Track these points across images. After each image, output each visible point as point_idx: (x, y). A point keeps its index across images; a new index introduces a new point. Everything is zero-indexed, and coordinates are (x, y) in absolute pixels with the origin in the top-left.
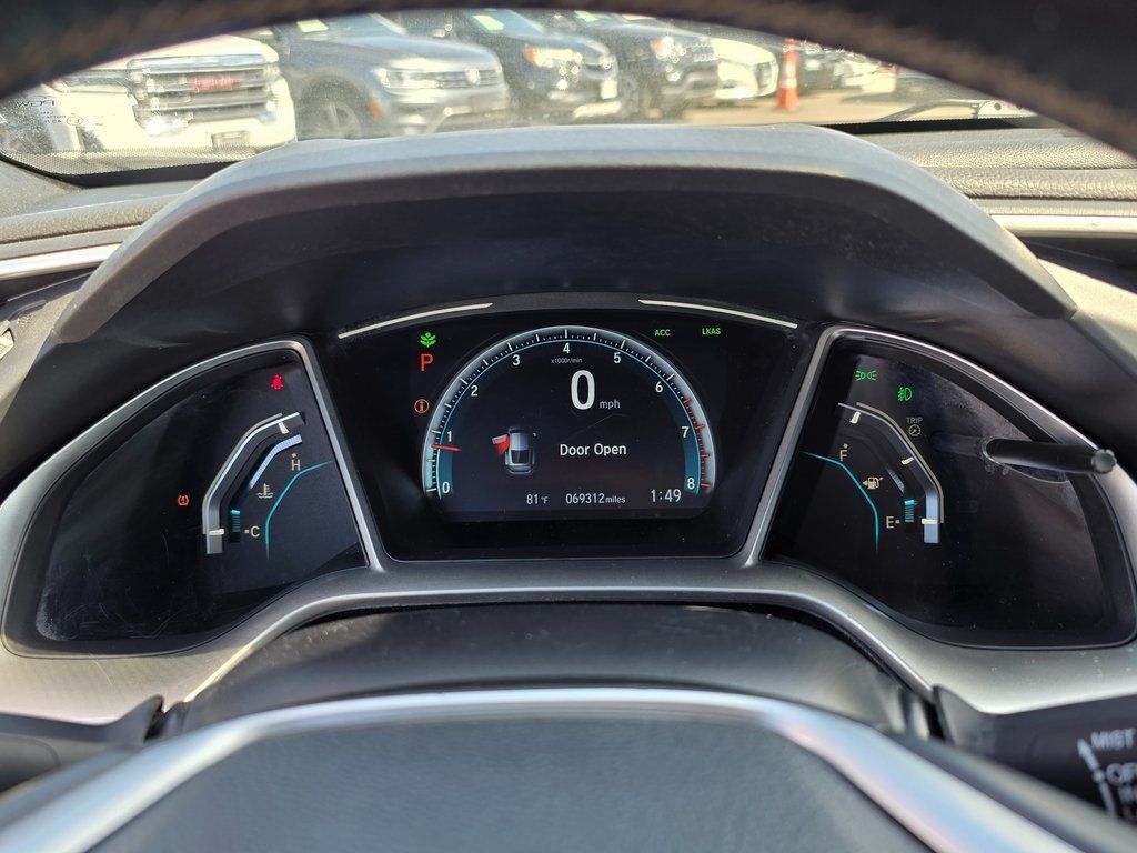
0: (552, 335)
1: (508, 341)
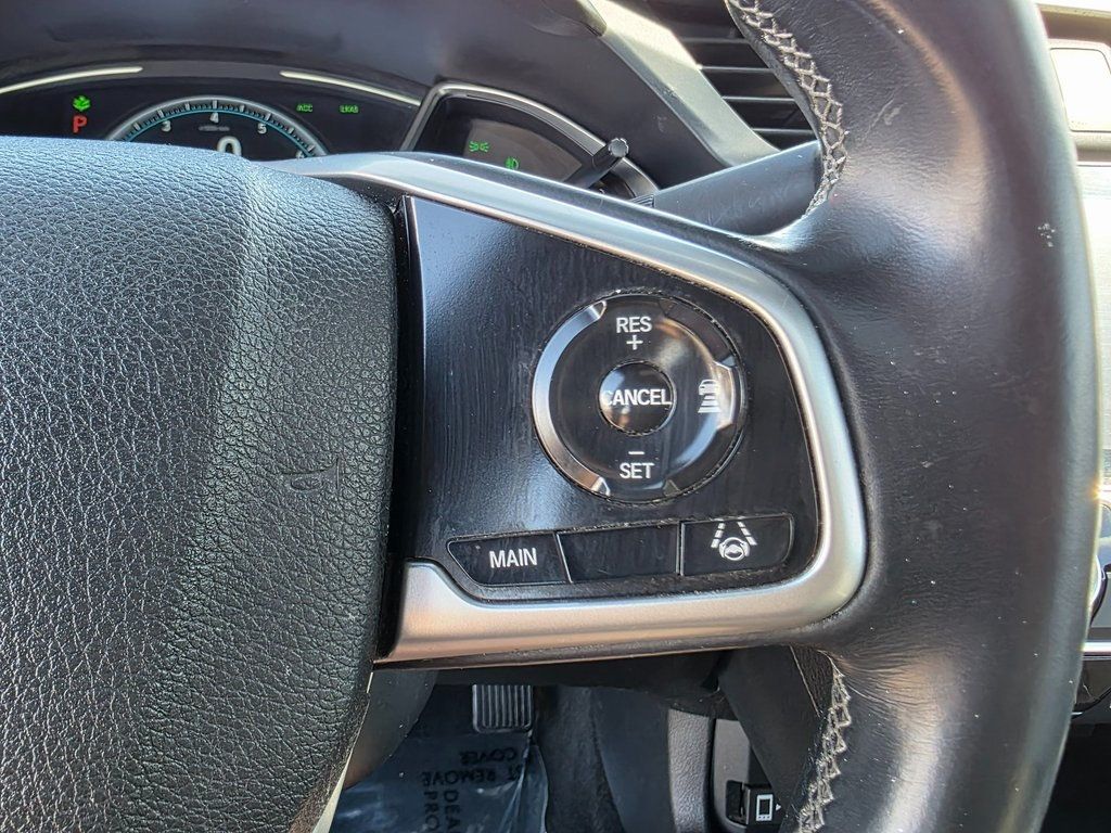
0: (201, 104)
1: (159, 108)
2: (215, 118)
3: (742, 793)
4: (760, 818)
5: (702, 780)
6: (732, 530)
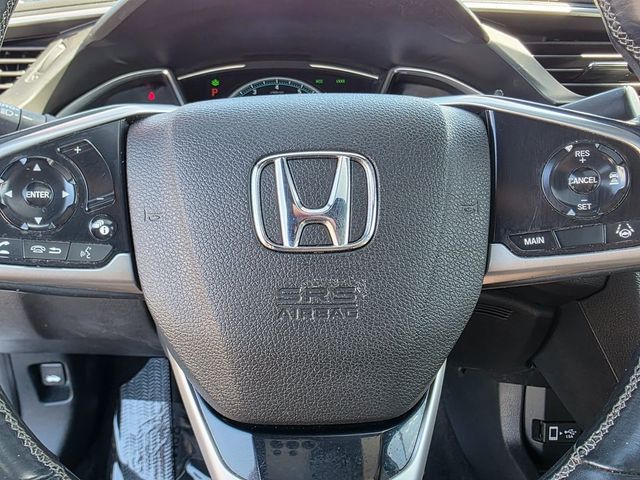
0: (270, 81)
1: (251, 84)
2: (277, 87)
3: (541, 426)
4: (551, 438)
5: (519, 419)
6: (624, 227)
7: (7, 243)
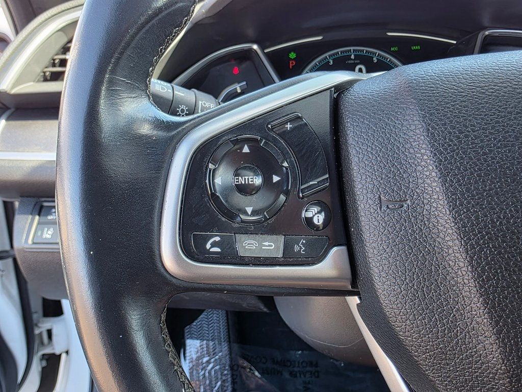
0: (346, 51)
1: (327, 55)
7: (217, 239)
